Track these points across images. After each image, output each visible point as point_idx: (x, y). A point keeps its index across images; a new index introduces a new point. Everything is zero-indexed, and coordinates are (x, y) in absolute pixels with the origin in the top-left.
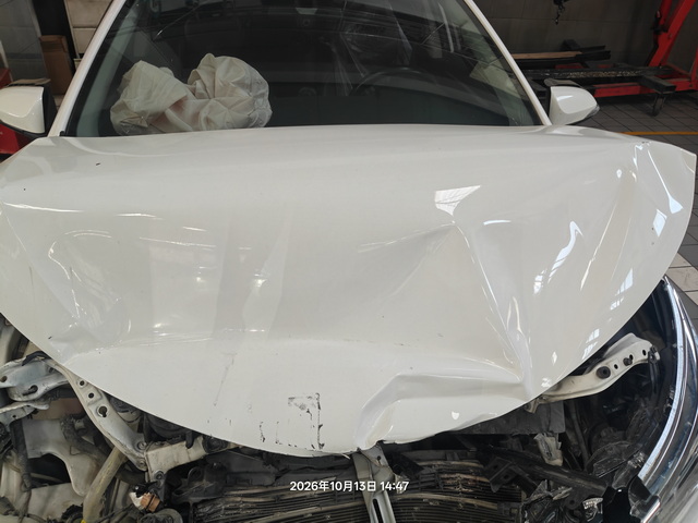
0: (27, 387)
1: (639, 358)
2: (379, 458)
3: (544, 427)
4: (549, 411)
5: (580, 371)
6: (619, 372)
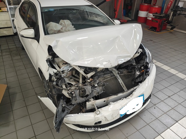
0: (67, 70)
5: (135, 54)
6: (140, 53)
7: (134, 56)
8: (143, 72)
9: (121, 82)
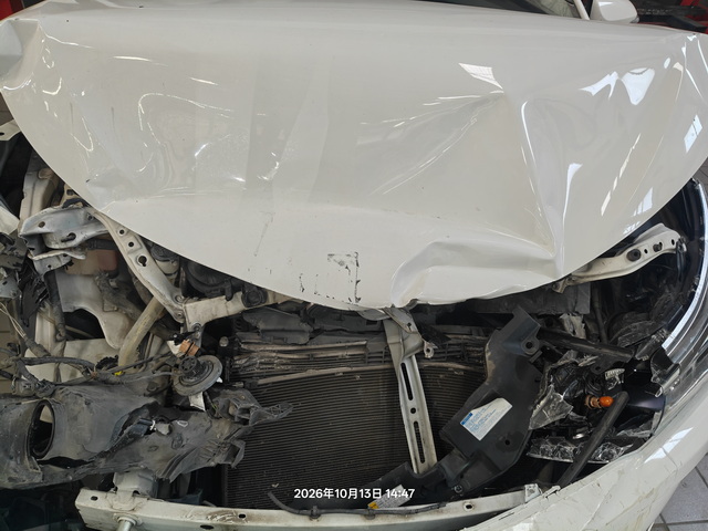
0: (65, 235)
1: (668, 247)
2: (409, 325)
3: (570, 308)
4: (576, 293)
5: (611, 253)
6: (648, 257)
7: (589, 266)
8: (605, 410)
9: (414, 417)
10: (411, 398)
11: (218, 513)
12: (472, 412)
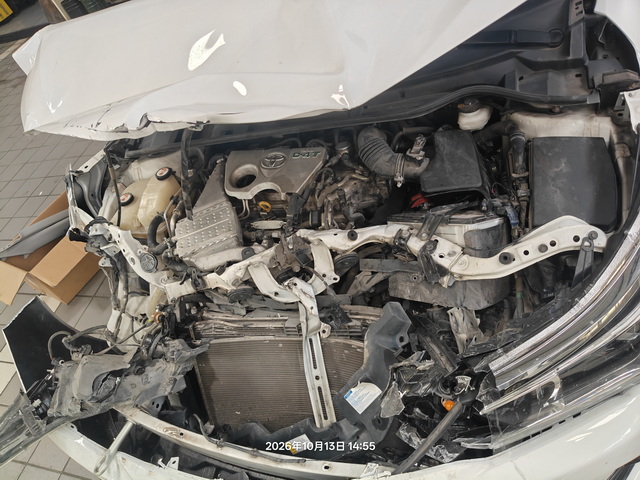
1: (566, 244)
2: (312, 308)
3: (458, 302)
4: (465, 288)
9: (318, 383)
10: (315, 368)
11: (170, 428)
12: (352, 390)
